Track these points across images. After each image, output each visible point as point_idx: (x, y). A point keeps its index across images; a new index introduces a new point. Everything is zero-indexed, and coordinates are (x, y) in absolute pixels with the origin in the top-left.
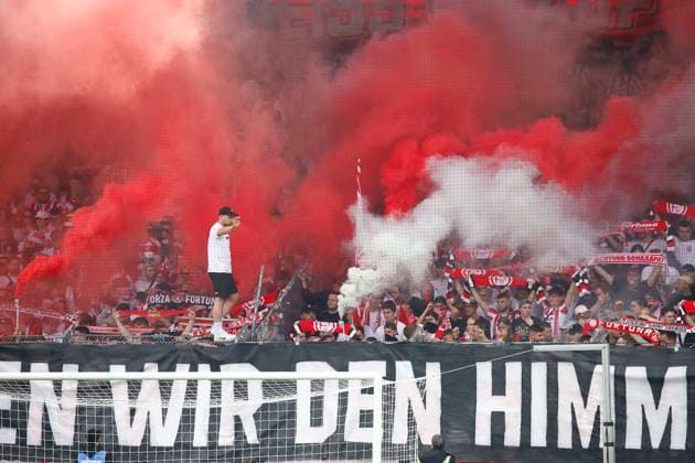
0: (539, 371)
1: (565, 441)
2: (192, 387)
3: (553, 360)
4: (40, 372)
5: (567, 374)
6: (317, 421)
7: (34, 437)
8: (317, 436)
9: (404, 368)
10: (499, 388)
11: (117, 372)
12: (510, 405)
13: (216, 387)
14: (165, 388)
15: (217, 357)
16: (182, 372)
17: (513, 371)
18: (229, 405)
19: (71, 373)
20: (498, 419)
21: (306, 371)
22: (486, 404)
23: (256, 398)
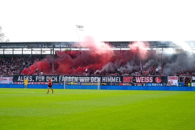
0: (106, 77)
1: (108, 82)
2: (85, 78)
3: (107, 77)
4: (75, 77)
5: (108, 78)
6: (93, 80)
7: (75, 81)
8: (93, 81)
9: (98, 77)
10: (104, 78)
11: (80, 77)
12: (105, 80)
13: (86, 79)
14: (83, 78)
15: (86, 77)
16: (84, 78)
17: (105, 77)
18: (87, 79)
19: (77, 78)
20: (104, 81)
21: (92, 78)
22: (103, 80)
23: (89, 79)
